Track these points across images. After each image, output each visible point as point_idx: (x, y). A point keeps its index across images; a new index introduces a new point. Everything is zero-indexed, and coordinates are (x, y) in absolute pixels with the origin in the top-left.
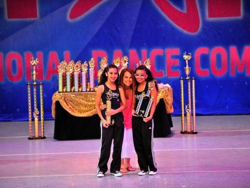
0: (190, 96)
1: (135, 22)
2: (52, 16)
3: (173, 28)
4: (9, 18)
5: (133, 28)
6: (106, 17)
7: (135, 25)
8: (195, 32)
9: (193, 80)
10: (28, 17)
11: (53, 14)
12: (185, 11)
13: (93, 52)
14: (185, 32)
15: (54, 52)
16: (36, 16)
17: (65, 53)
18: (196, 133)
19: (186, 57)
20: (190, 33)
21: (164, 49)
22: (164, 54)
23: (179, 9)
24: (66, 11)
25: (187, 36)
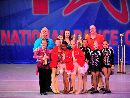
0: (122, 54)
1: (96, 17)
2: (55, 13)
3: (115, 20)
4: (34, 13)
5: (95, 20)
6: (82, 14)
7: (96, 18)
8: (126, 22)
9: (125, 47)
10: (43, 13)
11: (56, 12)
12: (121, 12)
13: (75, 31)
14: (121, 22)
15: (56, 30)
16: (47, 13)
17: (61, 31)
18: (125, 73)
19: (121, 35)
20: (123, 23)
21: (110, 30)
22: (110, 33)
23: (118, 11)
24: (62, 10)
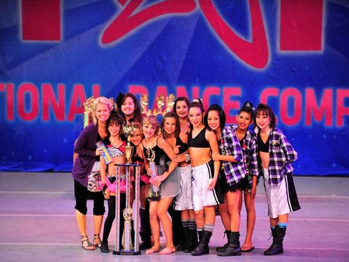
1: (186, 52)
2: (79, 39)
3: (234, 62)
4: (24, 39)
5: (183, 58)
6: (148, 43)
7: (185, 55)
8: (262, 67)
10: (48, 40)
11: (80, 36)
12: (250, 40)
13: (131, 88)
14: (250, 67)
15: (80, 84)
16: (57, 38)
17: (93, 86)
20: (255, 69)
21: (221, 87)
22: (221, 93)
23: (242, 37)
24: (97, 34)
25: (252, 73)
